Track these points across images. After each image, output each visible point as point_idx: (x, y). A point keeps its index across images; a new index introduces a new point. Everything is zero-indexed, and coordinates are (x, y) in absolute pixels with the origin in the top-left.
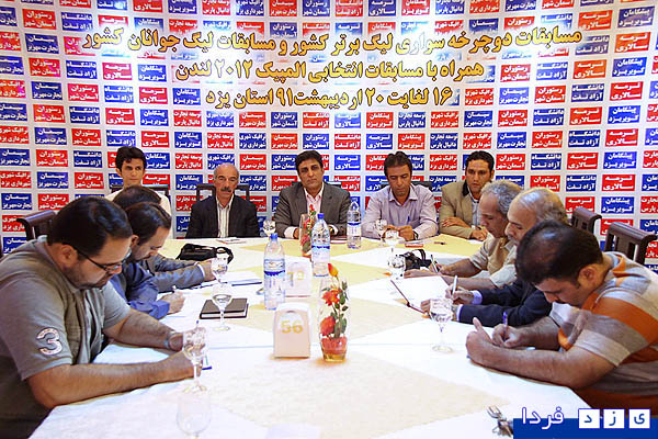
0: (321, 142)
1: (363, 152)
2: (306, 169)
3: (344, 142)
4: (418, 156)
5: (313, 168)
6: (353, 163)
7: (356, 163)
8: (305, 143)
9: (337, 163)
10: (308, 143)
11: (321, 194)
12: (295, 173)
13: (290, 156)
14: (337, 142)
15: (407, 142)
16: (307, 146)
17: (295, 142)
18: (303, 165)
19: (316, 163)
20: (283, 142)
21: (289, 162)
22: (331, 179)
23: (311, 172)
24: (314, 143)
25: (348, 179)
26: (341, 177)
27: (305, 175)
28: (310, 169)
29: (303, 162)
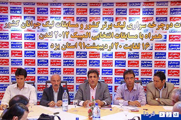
4: (136, 70)
9: (103, 72)
14: (103, 63)
15: (132, 64)
16: (91, 65)
17: (86, 63)
19: (96, 75)
20: (81, 63)
24: (94, 64)
25: (107, 79)
27: (90, 79)
28: (93, 77)
29: (91, 74)
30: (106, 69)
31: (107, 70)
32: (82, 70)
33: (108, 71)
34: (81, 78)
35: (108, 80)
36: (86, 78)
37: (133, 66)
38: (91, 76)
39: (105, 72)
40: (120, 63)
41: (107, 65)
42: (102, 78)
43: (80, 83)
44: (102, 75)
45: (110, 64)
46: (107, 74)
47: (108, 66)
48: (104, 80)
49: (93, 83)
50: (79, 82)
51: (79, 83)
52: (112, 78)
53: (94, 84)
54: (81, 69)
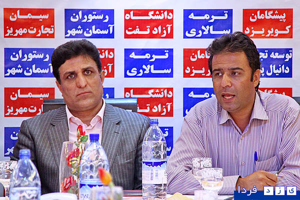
0: (100, 24)
1: (178, 44)
2: (73, 74)
3: (142, 25)
4: (280, 51)
5: (86, 71)
6: (159, 64)
7: (165, 64)
8: (69, 25)
9: (130, 64)
10: (75, 26)
11: (101, 114)
12: (51, 82)
13: (39, 51)
14: (129, 24)
15: (260, 24)
16: (73, 32)
17: (50, 23)
18: (67, 67)
19: (91, 64)
20: (27, 24)
21: (39, 63)
22: (119, 93)
23: (82, 80)
24: (86, 26)
25: (150, 94)
26: (137, 91)
27: (70, 85)
28: (80, 74)
29: (67, 62)
30: (143, 52)
31: (147, 56)
32: (31, 57)
33: (155, 57)
34: (30, 95)
35: (154, 101)
36: (51, 91)
37: (266, 33)
38: (72, 73)
39: (139, 64)
40: (206, 23)
41: (148, 32)
42: (127, 90)
43: (24, 115)
44: (126, 76)
45: (164, 27)
46: (150, 75)
47: (151, 36)
48: (135, 101)
49: (85, 98)
50: (21, 111)
51: (19, 115)
52: (171, 89)
53: (87, 102)
54: (26, 51)
